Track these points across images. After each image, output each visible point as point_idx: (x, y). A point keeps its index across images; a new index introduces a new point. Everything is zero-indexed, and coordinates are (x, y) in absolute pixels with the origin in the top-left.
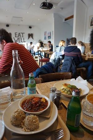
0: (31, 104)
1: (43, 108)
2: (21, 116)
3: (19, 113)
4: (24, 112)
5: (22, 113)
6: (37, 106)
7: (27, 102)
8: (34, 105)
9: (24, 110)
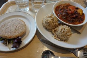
0: (67, 13)
1: (79, 21)
2: (54, 23)
3: (53, 20)
4: (57, 19)
5: (55, 20)
6: (73, 18)
7: (62, 9)
8: (70, 14)
9: (58, 17)
